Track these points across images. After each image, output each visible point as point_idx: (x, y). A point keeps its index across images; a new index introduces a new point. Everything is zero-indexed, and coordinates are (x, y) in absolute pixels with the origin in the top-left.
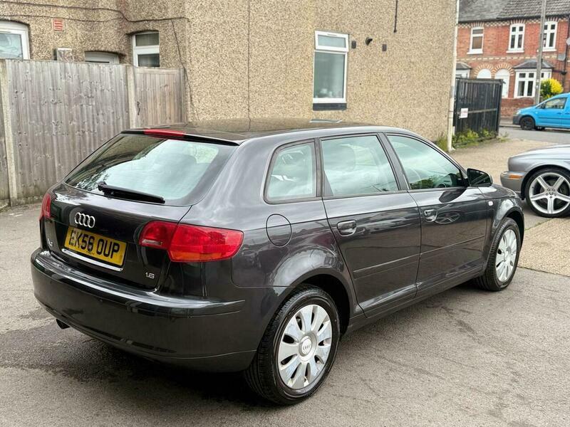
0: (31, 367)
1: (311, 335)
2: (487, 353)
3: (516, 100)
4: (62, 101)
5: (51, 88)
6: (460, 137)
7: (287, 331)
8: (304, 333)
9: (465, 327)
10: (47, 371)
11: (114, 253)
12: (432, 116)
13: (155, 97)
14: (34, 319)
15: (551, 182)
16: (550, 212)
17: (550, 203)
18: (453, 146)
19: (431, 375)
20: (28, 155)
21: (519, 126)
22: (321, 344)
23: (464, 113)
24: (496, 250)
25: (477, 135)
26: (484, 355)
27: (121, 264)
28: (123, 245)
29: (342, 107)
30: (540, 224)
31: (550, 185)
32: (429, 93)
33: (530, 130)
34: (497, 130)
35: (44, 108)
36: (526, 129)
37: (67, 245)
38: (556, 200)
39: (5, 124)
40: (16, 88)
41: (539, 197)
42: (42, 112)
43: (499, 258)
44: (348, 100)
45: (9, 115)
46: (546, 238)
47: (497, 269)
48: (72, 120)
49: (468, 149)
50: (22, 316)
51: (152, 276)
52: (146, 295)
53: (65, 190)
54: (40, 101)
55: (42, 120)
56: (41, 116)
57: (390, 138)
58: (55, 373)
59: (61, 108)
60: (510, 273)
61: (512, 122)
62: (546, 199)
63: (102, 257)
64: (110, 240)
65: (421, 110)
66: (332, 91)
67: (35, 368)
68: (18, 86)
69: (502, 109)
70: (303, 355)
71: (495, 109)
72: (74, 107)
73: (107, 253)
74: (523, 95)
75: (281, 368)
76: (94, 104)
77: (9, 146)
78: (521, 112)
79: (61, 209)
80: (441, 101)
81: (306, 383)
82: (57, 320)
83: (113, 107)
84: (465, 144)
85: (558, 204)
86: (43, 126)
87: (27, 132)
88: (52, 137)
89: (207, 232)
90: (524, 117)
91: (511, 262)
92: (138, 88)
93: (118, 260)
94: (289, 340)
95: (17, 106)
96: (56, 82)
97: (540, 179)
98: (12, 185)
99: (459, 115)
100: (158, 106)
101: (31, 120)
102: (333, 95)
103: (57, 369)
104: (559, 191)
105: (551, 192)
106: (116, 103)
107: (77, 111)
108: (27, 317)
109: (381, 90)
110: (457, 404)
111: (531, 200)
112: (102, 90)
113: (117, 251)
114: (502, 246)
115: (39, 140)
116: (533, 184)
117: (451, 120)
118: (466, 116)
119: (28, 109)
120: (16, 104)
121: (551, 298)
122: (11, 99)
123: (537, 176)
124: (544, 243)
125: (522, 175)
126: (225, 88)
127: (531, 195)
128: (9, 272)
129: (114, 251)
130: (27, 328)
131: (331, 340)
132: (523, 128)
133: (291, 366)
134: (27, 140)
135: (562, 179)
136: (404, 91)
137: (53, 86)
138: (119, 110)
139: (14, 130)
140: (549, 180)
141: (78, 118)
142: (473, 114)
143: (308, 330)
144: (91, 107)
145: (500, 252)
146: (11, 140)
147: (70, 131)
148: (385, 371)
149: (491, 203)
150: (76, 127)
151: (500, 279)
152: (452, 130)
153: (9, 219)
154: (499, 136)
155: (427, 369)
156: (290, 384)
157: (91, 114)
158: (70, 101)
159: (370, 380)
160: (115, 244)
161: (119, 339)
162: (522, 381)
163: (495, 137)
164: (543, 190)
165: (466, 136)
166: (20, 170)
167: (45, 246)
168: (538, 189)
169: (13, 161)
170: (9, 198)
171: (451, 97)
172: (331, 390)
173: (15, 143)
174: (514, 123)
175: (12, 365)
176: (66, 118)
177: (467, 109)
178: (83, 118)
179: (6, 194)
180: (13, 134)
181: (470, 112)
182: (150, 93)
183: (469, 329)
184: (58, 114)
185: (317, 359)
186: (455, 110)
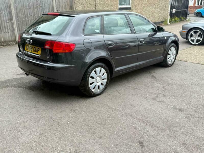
0: (19, 87)
1: (100, 77)
2: (158, 84)
3: (196, 6)
4: (31, 8)
5: (27, 3)
6: (172, 19)
7: (91, 75)
8: (97, 76)
9: (153, 77)
10: (24, 88)
11: (38, 51)
12: (162, 12)
13: (63, 6)
14: (21, 75)
15: (196, 33)
16: (195, 44)
17: (195, 41)
18: (169, 22)
19: (138, 89)
20: (21, 27)
21: (196, 16)
22: (104, 79)
23: (174, 11)
24: (167, 54)
25: (179, 19)
26: (157, 84)
27: (40, 54)
28: (40, 49)
29: (129, 9)
30: (191, 47)
31: (196, 34)
32: (161, 3)
33: (200, 17)
34: (186, 17)
35: (25, 11)
36: (198, 17)
37: (26, 50)
38: (197, 39)
39: (13, 16)
40: (15, 3)
41: (192, 38)
42: (25, 12)
43: (168, 56)
44: (131, 6)
45: (14, 13)
46: (191, 52)
47: (168, 60)
48: (35, 14)
49: (175, 24)
50: (18, 74)
51: (48, 57)
52: (48, 63)
53: (25, 33)
54: (24, 8)
55: (25, 14)
56: (25, 13)
57: (129, 16)
58: (26, 89)
59: (31, 10)
60: (173, 61)
61: (193, 15)
62: (194, 39)
63: (35, 52)
64: (37, 47)
65: (158, 10)
66: (126, 3)
67: (20, 88)
68: (16, 3)
69: (189, 9)
70: (97, 82)
71: (186, 10)
72: (35, 10)
73: (36, 51)
74: (199, 4)
75: (90, 86)
76: (42, 9)
77: (15, 23)
78: (197, 11)
79: (24, 40)
80: (166, 6)
81: (99, 91)
82: (25, 73)
83: (48, 10)
84: (174, 22)
85: (198, 41)
86: (26, 17)
87: (20, 19)
88: (29, 20)
89: (64, 44)
90: (198, 12)
91: (173, 58)
92: (57, 3)
93: (39, 53)
94: (92, 77)
95: (16, 10)
96: (29, 2)
97: (192, 32)
98: (17, 36)
99: (172, 12)
100: (64, 9)
101: (21, 14)
102: (126, 4)
103: (27, 88)
104: (198, 36)
105: (196, 36)
106: (49, 8)
107: (36, 11)
108: (19, 75)
109: (144, 2)
110: (143, 96)
111: (189, 39)
112: (44, 4)
113: (39, 50)
114: (170, 52)
115: (24, 21)
116: (190, 34)
117: (169, 13)
118: (175, 12)
119: (20, 11)
120: (16, 9)
121: (185, 69)
122: (14, 8)
123: (191, 31)
124: (189, 53)
125: (186, 31)
126: (87, 2)
127: (189, 38)
128: (14, 62)
129: (38, 50)
130: (19, 77)
131: (107, 79)
132: (197, 17)
133: (93, 85)
134: (20, 21)
135: (200, 32)
136: (152, 3)
137: (28, 3)
138: (51, 11)
139: (16, 18)
140: (195, 32)
141: (37, 14)
142: (178, 11)
143: (98, 75)
144: (41, 10)
145: (169, 54)
146: (15, 21)
147: (34, 18)
148: (124, 88)
149: (166, 38)
150: (36, 17)
151: (169, 63)
152: (169, 17)
153: (16, 47)
154: (187, 19)
155: (138, 88)
156: (93, 90)
157: (41, 12)
158: (34, 8)
159: (119, 91)
160: (38, 48)
161: (44, 77)
162: (166, 91)
163: (186, 20)
164: (193, 36)
165: (175, 19)
166: (19, 32)
167: (20, 51)
168: (192, 36)
169: (16, 28)
170: (16, 41)
171: (169, 5)
172: (107, 93)
173: (17, 23)
174: (194, 15)
175: (14, 87)
176: (33, 14)
177: (175, 9)
178: (38, 13)
179: (15, 39)
180: (16, 20)
181: (177, 10)
182: (61, 5)
183: (155, 77)
184: (30, 13)
185: (102, 84)
186: (170, 10)
